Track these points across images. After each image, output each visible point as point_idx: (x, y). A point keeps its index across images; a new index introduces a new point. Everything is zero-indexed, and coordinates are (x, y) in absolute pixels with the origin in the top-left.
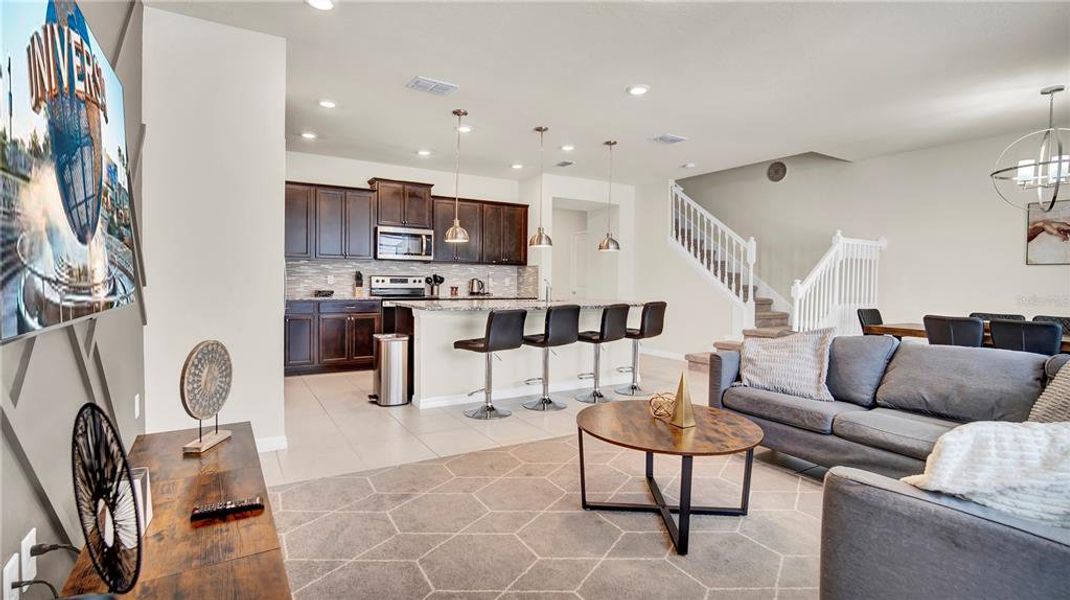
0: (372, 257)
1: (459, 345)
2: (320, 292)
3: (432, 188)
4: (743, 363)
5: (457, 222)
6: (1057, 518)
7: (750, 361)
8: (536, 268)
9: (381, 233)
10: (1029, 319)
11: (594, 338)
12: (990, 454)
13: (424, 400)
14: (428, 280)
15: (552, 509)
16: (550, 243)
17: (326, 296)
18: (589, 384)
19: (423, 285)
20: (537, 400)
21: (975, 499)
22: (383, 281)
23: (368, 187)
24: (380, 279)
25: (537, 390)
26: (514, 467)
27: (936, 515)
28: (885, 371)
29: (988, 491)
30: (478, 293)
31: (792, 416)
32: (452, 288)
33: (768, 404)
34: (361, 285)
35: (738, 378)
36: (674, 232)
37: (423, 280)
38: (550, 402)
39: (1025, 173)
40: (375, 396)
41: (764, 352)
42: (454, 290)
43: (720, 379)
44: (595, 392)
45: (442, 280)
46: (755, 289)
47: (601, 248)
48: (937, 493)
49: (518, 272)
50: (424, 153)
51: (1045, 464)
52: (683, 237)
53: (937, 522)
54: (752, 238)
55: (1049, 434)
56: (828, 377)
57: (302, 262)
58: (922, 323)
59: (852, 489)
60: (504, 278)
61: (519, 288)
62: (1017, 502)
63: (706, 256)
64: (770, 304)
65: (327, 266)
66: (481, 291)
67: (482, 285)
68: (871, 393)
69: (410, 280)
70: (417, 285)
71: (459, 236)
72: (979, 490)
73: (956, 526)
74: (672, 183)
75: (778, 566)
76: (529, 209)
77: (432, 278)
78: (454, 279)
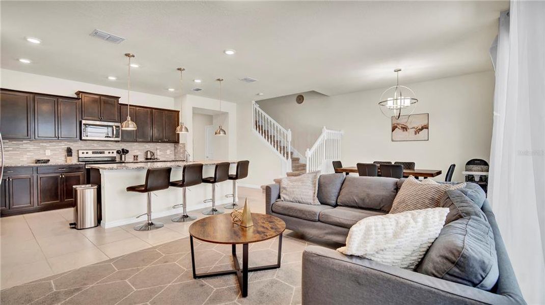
0: (78, 138)
1: (131, 189)
2: (38, 160)
3: (119, 99)
4: (281, 190)
5: (129, 118)
6: (400, 261)
7: (284, 188)
8: (184, 144)
9: (84, 124)
10: (393, 163)
11: (211, 181)
12: (372, 234)
13: (109, 223)
14: (118, 152)
15: (175, 282)
16: (187, 130)
17: (44, 163)
18: (210, 205)
19: (115, 155)
20: (181, 216)
21: (367, 257)
22: (87, 153)
23: (76, 96)
24: (85, 152)
25: (180, 211)
26: (158, 258)
27: (350, 269)
28: (341, 189)
29: (372, 253)
30: (150, 159)
31: (302, 214)
32: (134, 156)
33: (292, 209)
34: (71, 155)
35: (279, 197)
36: (255, 126)
37: (115, 152)
38: (187, 216)
39: (390, 104)
40: (75, 224)
41: (291, 184)
42: (136, 157)
43: (270, 198)
44: (213, 209)
45: (127, 152)
46: (292, 153)
47: (216, 133)
48: (351, 256)
49: (175, 147)
50: (112, 78)
51: (394, 236)
52: (259, 129)
53: (351, 272)
54: (289, 130)
55: (396, 220)
56: (318, 194)
57: (24, 142)
58: (356, 166)
59: (314, 259)
60: (167, 150)
61: (175, 155)
62: (384, 256)
63: (270, 138)
64: (298, 160)
65: (45, 144)
66: (153, 157)
67: (153, 154)
68: (335, 200)
69: (106, 152)
70: (111, 155)
71: (130, 126)
72: (368, 252)
73: (358, 274)
74: (254, 102)
75: (292, 294)
76: (180, 113)
77: (121, 151)
78: (135, 151)
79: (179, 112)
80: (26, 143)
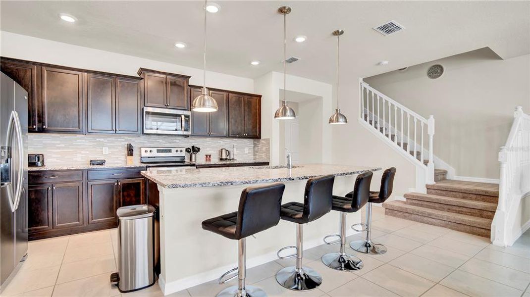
0: (140, 132)
2: (94, 161)
3: (189, 79)
8: (268, 140)
9: (146, 112)
13: (171, 283)
14: (188, 150)
17: (98, 164)
19: (184, 154)
22: (151, 151)
23: (137, 75)
24: (148, 150)
30: (226, 159)
32: (207, 156)
34: (132, 154)
37: (184, 150)
40: (117, 279)
42: (208, 157)
45: (198, 150)
47: (331, 121)
49: (254, 144)
50: (180, 46)
54: (432, 117)
60: (244, 148)
61: (255, 155)
65: (102, 140)
66: (228, 157)
67: (228, 153)
69: (174, 150)
70: (179, 154)
71: (207, 104)
74: (361, 80)
76: (262, 98)
77: (191, 148)
78: (208, 149)
79: (260, 96)
80: (80, 139)
